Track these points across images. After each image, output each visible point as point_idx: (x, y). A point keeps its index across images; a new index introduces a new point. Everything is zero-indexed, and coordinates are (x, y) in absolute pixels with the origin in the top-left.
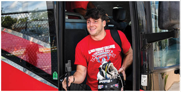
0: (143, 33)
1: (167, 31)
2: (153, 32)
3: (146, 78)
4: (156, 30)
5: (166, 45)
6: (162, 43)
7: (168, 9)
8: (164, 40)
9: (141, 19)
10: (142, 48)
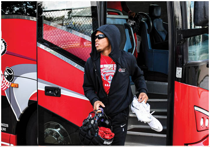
0: (179, 29)
1: (201, 27)
2: (188, 29)
3: (181, 71)
4: (191, 27)
5: (199, 41)
6: (196, 38)
7: (203, 7)
8: (198, 36)
9: (178, 16)
10: (178, 43)
